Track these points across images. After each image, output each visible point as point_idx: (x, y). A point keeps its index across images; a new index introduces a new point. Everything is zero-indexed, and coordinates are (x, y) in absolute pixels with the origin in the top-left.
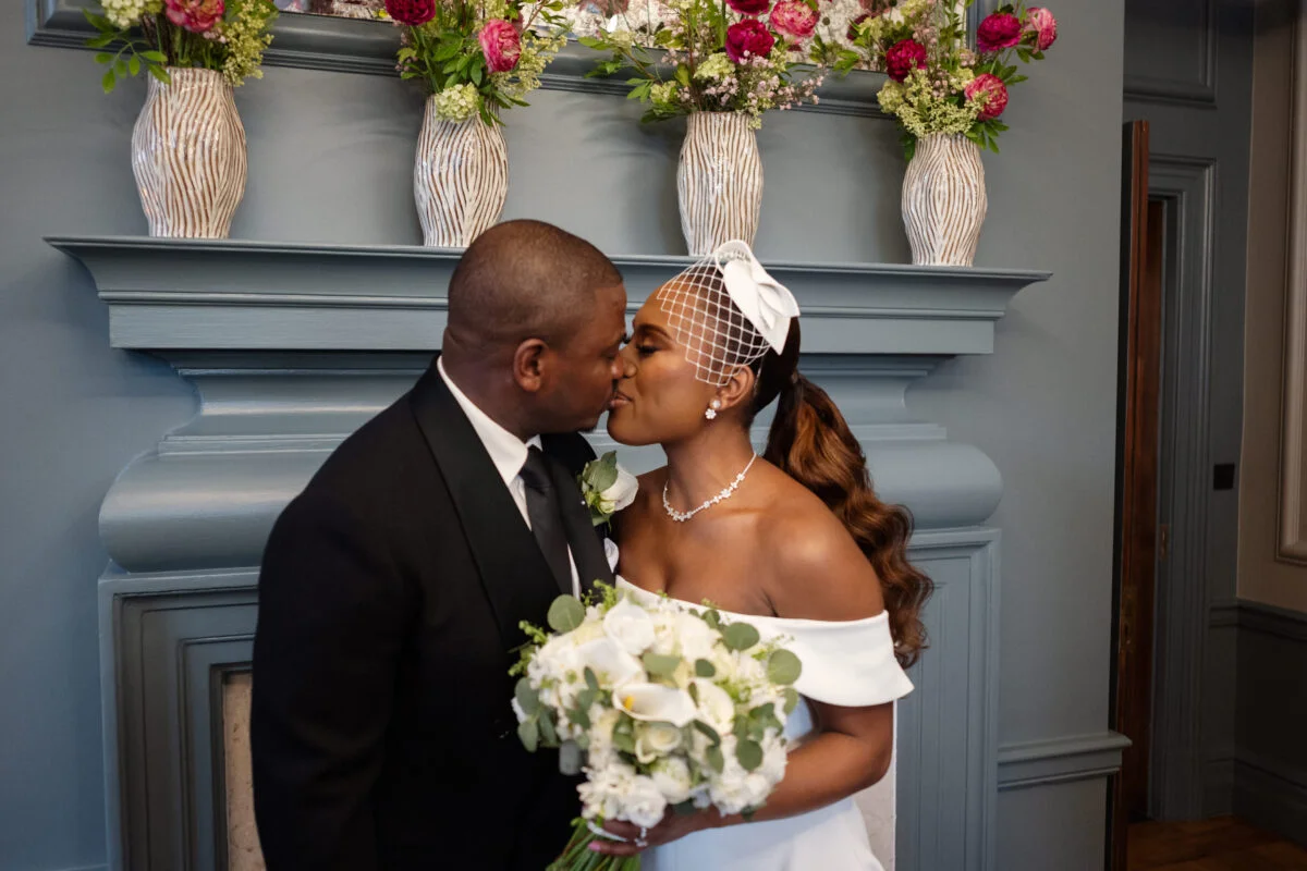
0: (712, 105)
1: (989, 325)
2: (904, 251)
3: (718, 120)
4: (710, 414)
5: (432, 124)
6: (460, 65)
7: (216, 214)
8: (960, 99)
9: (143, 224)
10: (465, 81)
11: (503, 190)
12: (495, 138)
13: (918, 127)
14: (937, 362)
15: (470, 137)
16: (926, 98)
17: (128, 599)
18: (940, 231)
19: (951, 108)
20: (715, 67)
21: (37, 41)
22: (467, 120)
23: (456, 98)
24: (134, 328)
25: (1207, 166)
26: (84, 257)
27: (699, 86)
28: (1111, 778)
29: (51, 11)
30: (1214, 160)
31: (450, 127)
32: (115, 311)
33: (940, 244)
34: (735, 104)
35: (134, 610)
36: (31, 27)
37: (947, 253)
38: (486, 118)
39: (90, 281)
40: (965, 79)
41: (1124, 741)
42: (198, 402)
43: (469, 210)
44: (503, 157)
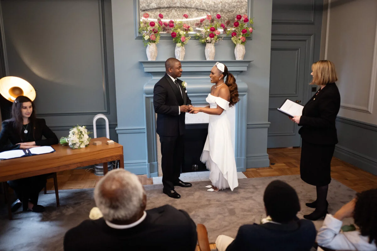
0: (208, 42)
1: (246, 67)
2: (235, 58)
3: (209, 44)
4: (220, 79)
5: (177, 47)
6: (179, 41)
7: (155, 58)
8: (240, 39)
9: (147, 59)
10: (180, 43)
11: (184, 54)
12: (184, 48)
13: (235, 43)
14: (241, 72)
15: (181, 48)
16: (236, 39)
17: (147, 97)
18: (238, 56)
19: (239, 40)
20: (208, 38)
21: (136, 39)
22: (180, 46)
23: (179, 45)
24: (147, 70)
25: (312, 35)
26: (142, 63)
27: (207, 40)
28: (268, 128)
29: (137, 36)
30: (313, 34)
31: (178, 47)
32: (145, 68)
33: (238, 57)
34: (211, 43)
35: (147, 98)
36: (135, 38)
37: (240, 58)
38: (183, 46)
39: (142, 65)
40: (241, 37)
41: (270, 123)
42: (152, 77)
43: (181, 56)
44: (184, 50)
